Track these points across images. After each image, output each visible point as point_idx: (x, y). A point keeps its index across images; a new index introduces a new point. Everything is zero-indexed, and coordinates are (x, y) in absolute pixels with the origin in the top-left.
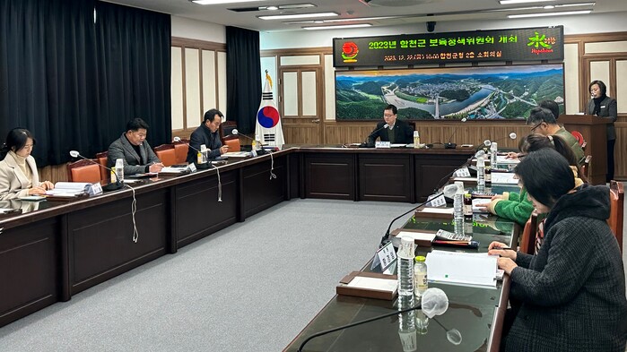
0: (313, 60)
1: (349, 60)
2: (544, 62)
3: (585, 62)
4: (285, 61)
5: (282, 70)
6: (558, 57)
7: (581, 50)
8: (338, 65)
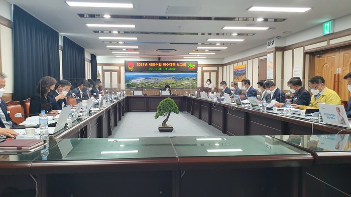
0: (117, 68)
1: (130, 68)
2: (192, 72)
3: (203, 72)
4: (105, 68)
5: (104, 71)
6: (196, 71)
7: (202, 69)
8: (127, 71)
